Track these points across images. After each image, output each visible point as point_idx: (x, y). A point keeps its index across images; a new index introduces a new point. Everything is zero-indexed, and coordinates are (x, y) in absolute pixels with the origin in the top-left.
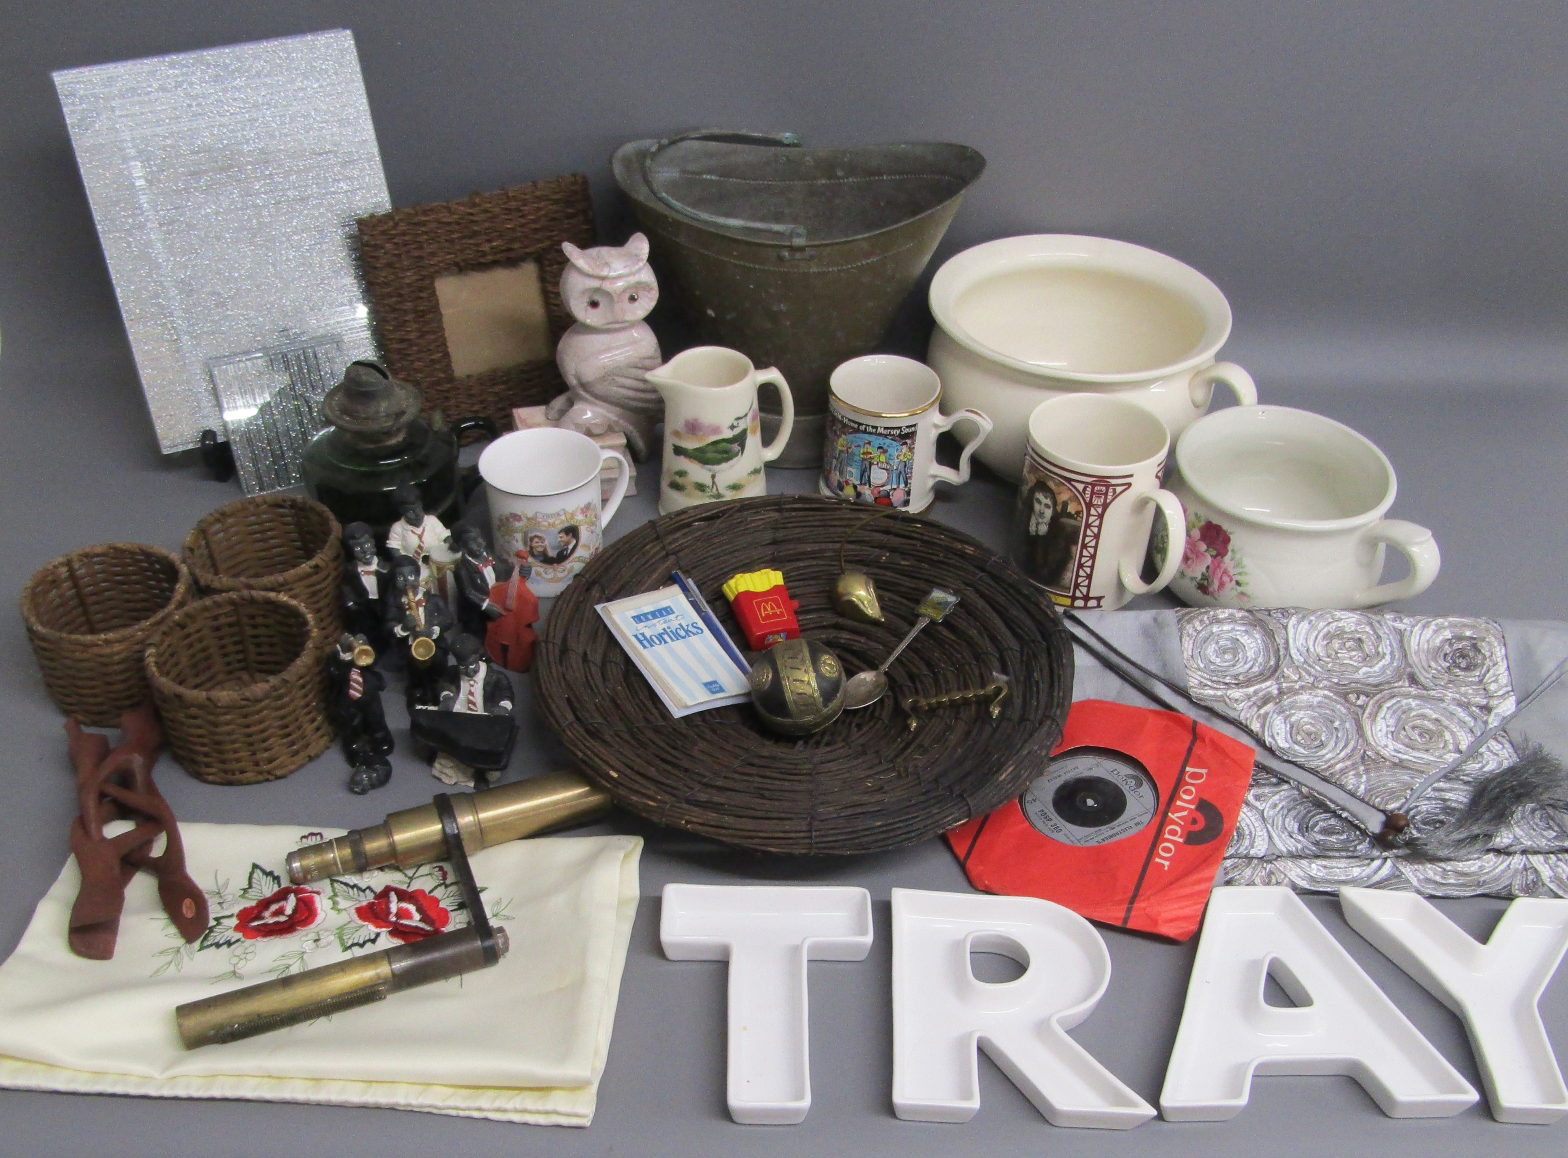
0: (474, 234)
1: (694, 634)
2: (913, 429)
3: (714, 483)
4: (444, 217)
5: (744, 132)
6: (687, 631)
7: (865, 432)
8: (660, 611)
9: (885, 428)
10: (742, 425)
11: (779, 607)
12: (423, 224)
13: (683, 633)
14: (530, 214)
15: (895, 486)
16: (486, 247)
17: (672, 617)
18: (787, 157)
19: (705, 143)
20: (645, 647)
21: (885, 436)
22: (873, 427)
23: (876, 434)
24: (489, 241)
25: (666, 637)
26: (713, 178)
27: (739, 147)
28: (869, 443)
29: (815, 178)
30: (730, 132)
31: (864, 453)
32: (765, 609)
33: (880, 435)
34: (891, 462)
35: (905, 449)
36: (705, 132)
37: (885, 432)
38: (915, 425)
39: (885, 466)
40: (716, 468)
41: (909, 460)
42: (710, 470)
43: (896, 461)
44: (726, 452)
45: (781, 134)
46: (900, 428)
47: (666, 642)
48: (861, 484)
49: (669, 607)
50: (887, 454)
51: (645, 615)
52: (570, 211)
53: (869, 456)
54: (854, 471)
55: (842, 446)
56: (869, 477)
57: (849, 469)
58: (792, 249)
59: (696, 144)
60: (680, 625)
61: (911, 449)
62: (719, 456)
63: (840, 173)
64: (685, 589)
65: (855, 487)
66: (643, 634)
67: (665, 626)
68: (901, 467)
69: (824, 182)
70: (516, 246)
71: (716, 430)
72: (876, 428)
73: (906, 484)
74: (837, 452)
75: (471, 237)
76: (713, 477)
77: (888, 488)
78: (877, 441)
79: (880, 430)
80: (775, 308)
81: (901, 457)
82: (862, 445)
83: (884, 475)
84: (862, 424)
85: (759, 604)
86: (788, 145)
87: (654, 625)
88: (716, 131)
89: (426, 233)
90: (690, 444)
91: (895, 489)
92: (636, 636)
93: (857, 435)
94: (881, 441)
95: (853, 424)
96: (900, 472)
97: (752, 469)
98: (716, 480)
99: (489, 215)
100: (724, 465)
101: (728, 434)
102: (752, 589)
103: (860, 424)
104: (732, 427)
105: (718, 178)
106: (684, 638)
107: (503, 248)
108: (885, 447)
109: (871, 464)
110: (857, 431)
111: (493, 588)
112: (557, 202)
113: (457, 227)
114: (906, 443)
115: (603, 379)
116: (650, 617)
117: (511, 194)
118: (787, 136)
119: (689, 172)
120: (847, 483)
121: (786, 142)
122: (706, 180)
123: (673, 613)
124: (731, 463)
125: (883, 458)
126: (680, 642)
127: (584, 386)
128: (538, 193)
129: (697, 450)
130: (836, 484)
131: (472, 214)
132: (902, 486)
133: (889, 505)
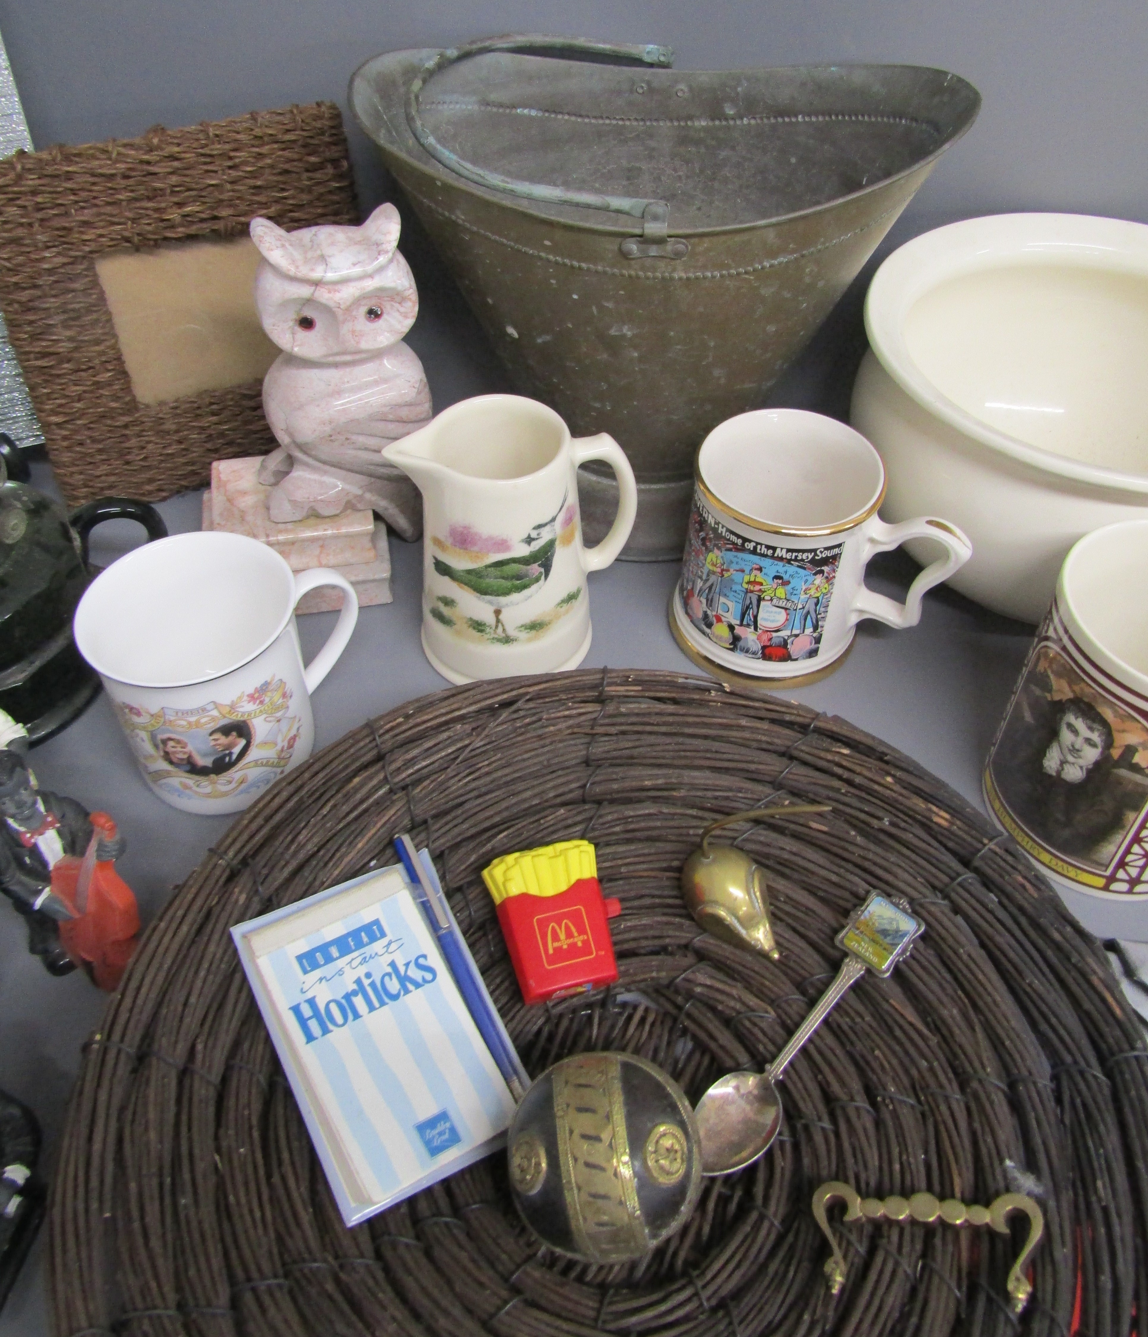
0: (154, 195)
1: (418, 985)
2: (836, 551)
3: (498, 621)
4: (101, 167)
5: (581, 41)
6: (404, 980)
7: (754, 552)
8: (355, 934)
9: (789, 550)
10: (546, 536)
11: (581, 931)
12: (69, 176)
13: (394, 985)
14: (245, 163)
15: (796, 632)
16: (174, 215)
17: (378, 946)
18: (648, 83)
19: (518, 57)
20: (310, 1038)
21: (789, 561)
22: (768, 547)
23: (772, 557)
24: (180, 205)
25: (359, 1001)
26: (533, 113)
28: (760, 569)
29: (690, 118)
30: (558, 41)
31: (749, 583)
32: (556, 938)
33: (781, 559)
34: (794, 598)
35: (819, 580)
36: (521, 40)
37: (788, 556)
38: (839, 546)
40: (503, 600)
41: (825, 594)
42: (491, 603)
43: (803, 597)
44: (519, 577)
45: (641, 46)
46: (814, 551)
47: (357, 1016)
48: (741, 624)
49: (377, 922)
50: (789, 587)
51: (324, 948)
52: (313, 159)
53: (757, 588)
54: (730, 604)
55: (714, 565)
56: (756, 617)
57: (722, 600)
58: (642, 238)
59: (507, 59)
60: (393, 964)
61: (829, 580)
62: (508, 584)
63: (730, 112)
64: (413, 878)
65: (731, 628)
66: (311, 1002)
67: (361, 972)
68: (810, 606)
69: (703, 123)
70: (224, 212)
71: (503, 545)
72: (774, 549)
73: (816, 627)
74: (705, 571)
75: (149, 199)
76: (498, 612)
77: (785, 633)
78: (772, 568)
79: (780, 553)
80: (613, 332)
81: (812, 592)
82: (747, 570)
83: (780, 617)
84: (750, 541)
85: (543, 924)
86: (651, 65)
87: (340, 972)
88: (538, 39)
89: (73, 192)
90: (460, 563)
91: (797, 636)
92: (296, 1010)
93: (741, 555)
94: (780, 567)
95: (733, 538)
96: (808, 613)
97: (564, 595)
98: (501, 617)
99: (176, 164)
100: (515, 597)
101: (523, 551)
102: (534, 891)
103: (745, 540)
104: (529, 540)
105: (540, 114)
106: (395, 997)
107: (203, 216)
108: (786, 577)
109: (760, 600)
110: (742, 549)
111: (57, 868)
112: (288, 145)
113: (124, 183)
114: (822, 572)
115: (330, 438)
116: (334, 952)
117: (211, 132)
118: (650, 50)
119: (494, 104)
120: (719, 619)
121: (647, 59)
122: (522, 116)
123: (383, 935)
124: (526, 592)
125: (781, 592)
126: (385, 1013)
127: (302, 447)
128: (258, 132)
129: (469, 572)
130: (700, 615)
131: (148, 163)
132: (808, 631)
133: (786, 657)
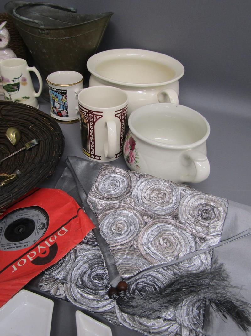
2: (65, 91)
3: (10, 98)
9: (56, 89)
10: (17, 81)
15: (62, 110)
18: (73, 16)
19: (48, 7)
21: (57, 92)
26: (52, 19)
27: (60, 11)
28: (53, 94)
34: (60, 101)
35: (63, 98)
36: (48, 4)
37: (56, 91)
38: (66, 90)
39: (58, 102)
40: (11, 93)
41: (66, 102)
42: (9, 93)
44: (13, 88)
45: (70, 8)
46: (60, 90)
48: (54, 107)
50: (59, 99)
53: (54, 98)
56: (55, 105)
59: (46, 7)
61: (66, 98)
62: (11, 89)
68: (63, 104)
71: (8, 81)
72: (53, 89)
73: (66, 110)
76: (10, 96)
77: (60, 110)
79: (55, 90)
80: (43, 51)
81: (63, 100)
83: (59, 106)
86: (73, 12)
91: (62, 111)
96: (63, 105)
97: (24, 96)
98: (11, 97)
101: (12, 83)
104: (13, 81)
105: (53, 19)
108: (57, 96)
109: (55, 101)
114: (64, 96)
118: (72, 8)
119: (44, 16)
124: (14, 92)
125: (57, 100)
129: (5, 86)
132: (65, 110)
133: (62, 116)
